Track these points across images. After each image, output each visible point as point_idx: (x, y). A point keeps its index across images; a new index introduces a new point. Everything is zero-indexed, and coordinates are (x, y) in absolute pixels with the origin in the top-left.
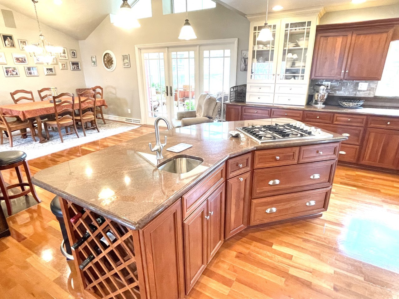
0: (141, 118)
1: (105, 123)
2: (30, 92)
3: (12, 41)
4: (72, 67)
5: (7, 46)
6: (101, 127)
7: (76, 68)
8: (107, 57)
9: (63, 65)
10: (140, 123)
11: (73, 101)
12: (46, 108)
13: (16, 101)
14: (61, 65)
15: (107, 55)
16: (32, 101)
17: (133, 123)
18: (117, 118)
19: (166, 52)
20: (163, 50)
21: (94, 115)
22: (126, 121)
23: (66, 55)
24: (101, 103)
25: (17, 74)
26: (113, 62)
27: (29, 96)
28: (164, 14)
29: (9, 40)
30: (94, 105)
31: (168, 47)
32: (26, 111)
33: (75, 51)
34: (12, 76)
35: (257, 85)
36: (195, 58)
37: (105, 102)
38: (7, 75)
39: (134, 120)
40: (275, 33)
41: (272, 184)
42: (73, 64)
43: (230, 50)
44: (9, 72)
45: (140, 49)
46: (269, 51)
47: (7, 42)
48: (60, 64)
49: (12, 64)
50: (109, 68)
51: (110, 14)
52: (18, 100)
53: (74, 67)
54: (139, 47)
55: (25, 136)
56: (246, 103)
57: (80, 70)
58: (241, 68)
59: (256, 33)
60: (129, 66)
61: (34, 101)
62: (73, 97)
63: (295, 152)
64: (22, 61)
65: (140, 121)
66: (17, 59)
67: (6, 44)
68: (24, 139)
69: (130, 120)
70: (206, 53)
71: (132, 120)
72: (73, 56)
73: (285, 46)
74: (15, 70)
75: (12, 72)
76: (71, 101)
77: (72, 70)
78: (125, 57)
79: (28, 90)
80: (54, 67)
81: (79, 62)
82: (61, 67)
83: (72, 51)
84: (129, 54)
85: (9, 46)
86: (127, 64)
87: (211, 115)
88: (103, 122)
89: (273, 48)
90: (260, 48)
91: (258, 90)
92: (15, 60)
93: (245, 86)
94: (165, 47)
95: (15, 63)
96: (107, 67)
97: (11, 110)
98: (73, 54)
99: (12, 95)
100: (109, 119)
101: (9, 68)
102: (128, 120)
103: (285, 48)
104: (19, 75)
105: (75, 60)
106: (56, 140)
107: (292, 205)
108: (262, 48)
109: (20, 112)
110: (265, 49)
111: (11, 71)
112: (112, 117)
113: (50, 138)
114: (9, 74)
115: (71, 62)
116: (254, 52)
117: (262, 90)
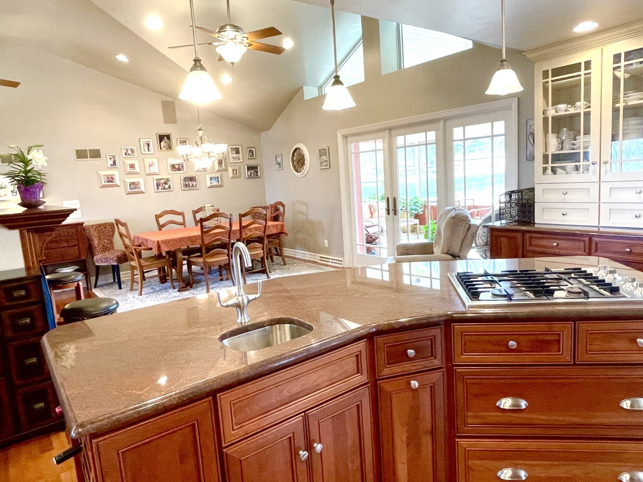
0: (342, 255)
1: (285, 264)
2: (181, 213)
3: (169, 141)
4: (247, 173)
5: (162, 149)
6: (277, 271)
7: (253, 175)
8: (297, 154)
9: (235, 171)
10: (341, 264)
11: (231, 225)
12: (191, 237)
13: (161, 227)
14: (232, 171)
15: (298, 151)
16: (183, 226)
17: (330, 264)
18: (307, 255)
19: (387, 137)
20: (381, 134)
21: (263, 249)
22: (320, 260)
23: (240, 155)
24: (277, 229)
25: (169, 187)
26: (306, 162)
27: (179, 219)
28: (383, 73)
29: (166, 140)
30: (264, 232)
31: (390, 129)
32: (162, 241)
33: (254, 149)
34: (163, 190)
35: (558, 186)
36: (436, 143)
37: (285, 228)
38: (157, 189)
39: (332, 259)
40: (590, 78)
41: (507, 407)
42: (249, 168)
43: (503, 122)
44: (160, 185)
45: (346, 137)
46: (579, 114)
47: (163, 143)
48: (230, 170)
49: (166, 174)
50: (299, 171)
51: (304, 87)
52: (163, 226)
53: (251, 173)
54: (344, 133)
55: (163, 280)
56: (536, 226)
57: (259, 178)
58: (528, 153)
59: (548, 82)
60: (328, 167)
61: (185, 227)
62: (230, 219)
63: (561, 333)
64: (179, 168)
65: (341, 261)
66: (173, 167)
67: (162, 146)
68: (162, 285)
69: (327, 258)
70: (458, 132)
71: (329, 259)
72: (250, 156)
73: (616, 100)
74: (169, 183)
75: (164, 185)
76: (228, 226)
77: (247, 178)
78: (322, 152)
79: (180, 211)
80: (221, 175)
81: (258, 165)
82: (231, 175)
83: (249, 149)
84: (328, 147)
85: (165, 149)
86: (325, 164)
87: (458, 251)
88: (282, 263)
89: (589, 107)
90: (560, 110)
91: (561, 197)
92: (170, 168)
93: (532, 190)
94: (384, 130)
95: (170, 172)
96: (297, 171)
97: (146, 240)
98: (251, 154)
99: (157, 217)
100: (296, 256)
101: (161, 179)
102: (324, 259)
103: (617, 105)
104: (172, 189)
105: (252, 163)
106: (201, 288)
107: (575, 472)
108: (566, 111)
109: (154, 242)
110: (572, 111)
111: (162, 184)
112: (300, 254)
113: (194, 285)
114: (160, 187)
115: (246, 167)
116: (545, 120)
117: (568, 197)
